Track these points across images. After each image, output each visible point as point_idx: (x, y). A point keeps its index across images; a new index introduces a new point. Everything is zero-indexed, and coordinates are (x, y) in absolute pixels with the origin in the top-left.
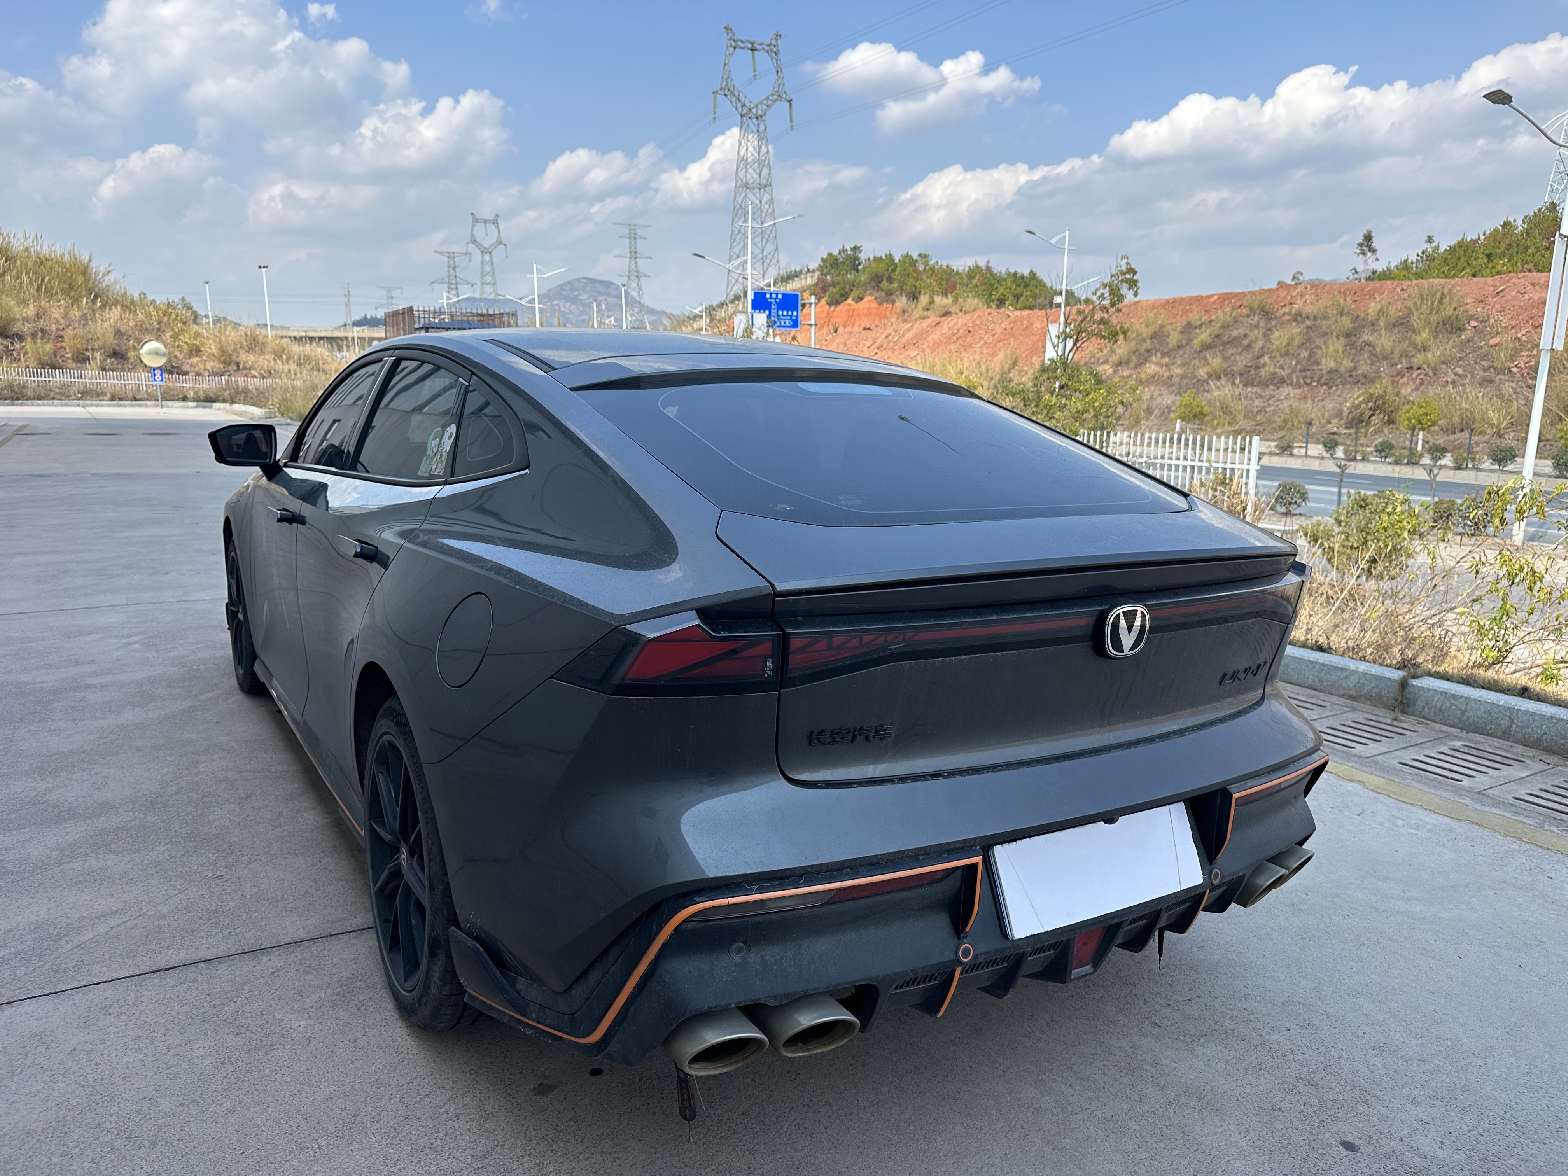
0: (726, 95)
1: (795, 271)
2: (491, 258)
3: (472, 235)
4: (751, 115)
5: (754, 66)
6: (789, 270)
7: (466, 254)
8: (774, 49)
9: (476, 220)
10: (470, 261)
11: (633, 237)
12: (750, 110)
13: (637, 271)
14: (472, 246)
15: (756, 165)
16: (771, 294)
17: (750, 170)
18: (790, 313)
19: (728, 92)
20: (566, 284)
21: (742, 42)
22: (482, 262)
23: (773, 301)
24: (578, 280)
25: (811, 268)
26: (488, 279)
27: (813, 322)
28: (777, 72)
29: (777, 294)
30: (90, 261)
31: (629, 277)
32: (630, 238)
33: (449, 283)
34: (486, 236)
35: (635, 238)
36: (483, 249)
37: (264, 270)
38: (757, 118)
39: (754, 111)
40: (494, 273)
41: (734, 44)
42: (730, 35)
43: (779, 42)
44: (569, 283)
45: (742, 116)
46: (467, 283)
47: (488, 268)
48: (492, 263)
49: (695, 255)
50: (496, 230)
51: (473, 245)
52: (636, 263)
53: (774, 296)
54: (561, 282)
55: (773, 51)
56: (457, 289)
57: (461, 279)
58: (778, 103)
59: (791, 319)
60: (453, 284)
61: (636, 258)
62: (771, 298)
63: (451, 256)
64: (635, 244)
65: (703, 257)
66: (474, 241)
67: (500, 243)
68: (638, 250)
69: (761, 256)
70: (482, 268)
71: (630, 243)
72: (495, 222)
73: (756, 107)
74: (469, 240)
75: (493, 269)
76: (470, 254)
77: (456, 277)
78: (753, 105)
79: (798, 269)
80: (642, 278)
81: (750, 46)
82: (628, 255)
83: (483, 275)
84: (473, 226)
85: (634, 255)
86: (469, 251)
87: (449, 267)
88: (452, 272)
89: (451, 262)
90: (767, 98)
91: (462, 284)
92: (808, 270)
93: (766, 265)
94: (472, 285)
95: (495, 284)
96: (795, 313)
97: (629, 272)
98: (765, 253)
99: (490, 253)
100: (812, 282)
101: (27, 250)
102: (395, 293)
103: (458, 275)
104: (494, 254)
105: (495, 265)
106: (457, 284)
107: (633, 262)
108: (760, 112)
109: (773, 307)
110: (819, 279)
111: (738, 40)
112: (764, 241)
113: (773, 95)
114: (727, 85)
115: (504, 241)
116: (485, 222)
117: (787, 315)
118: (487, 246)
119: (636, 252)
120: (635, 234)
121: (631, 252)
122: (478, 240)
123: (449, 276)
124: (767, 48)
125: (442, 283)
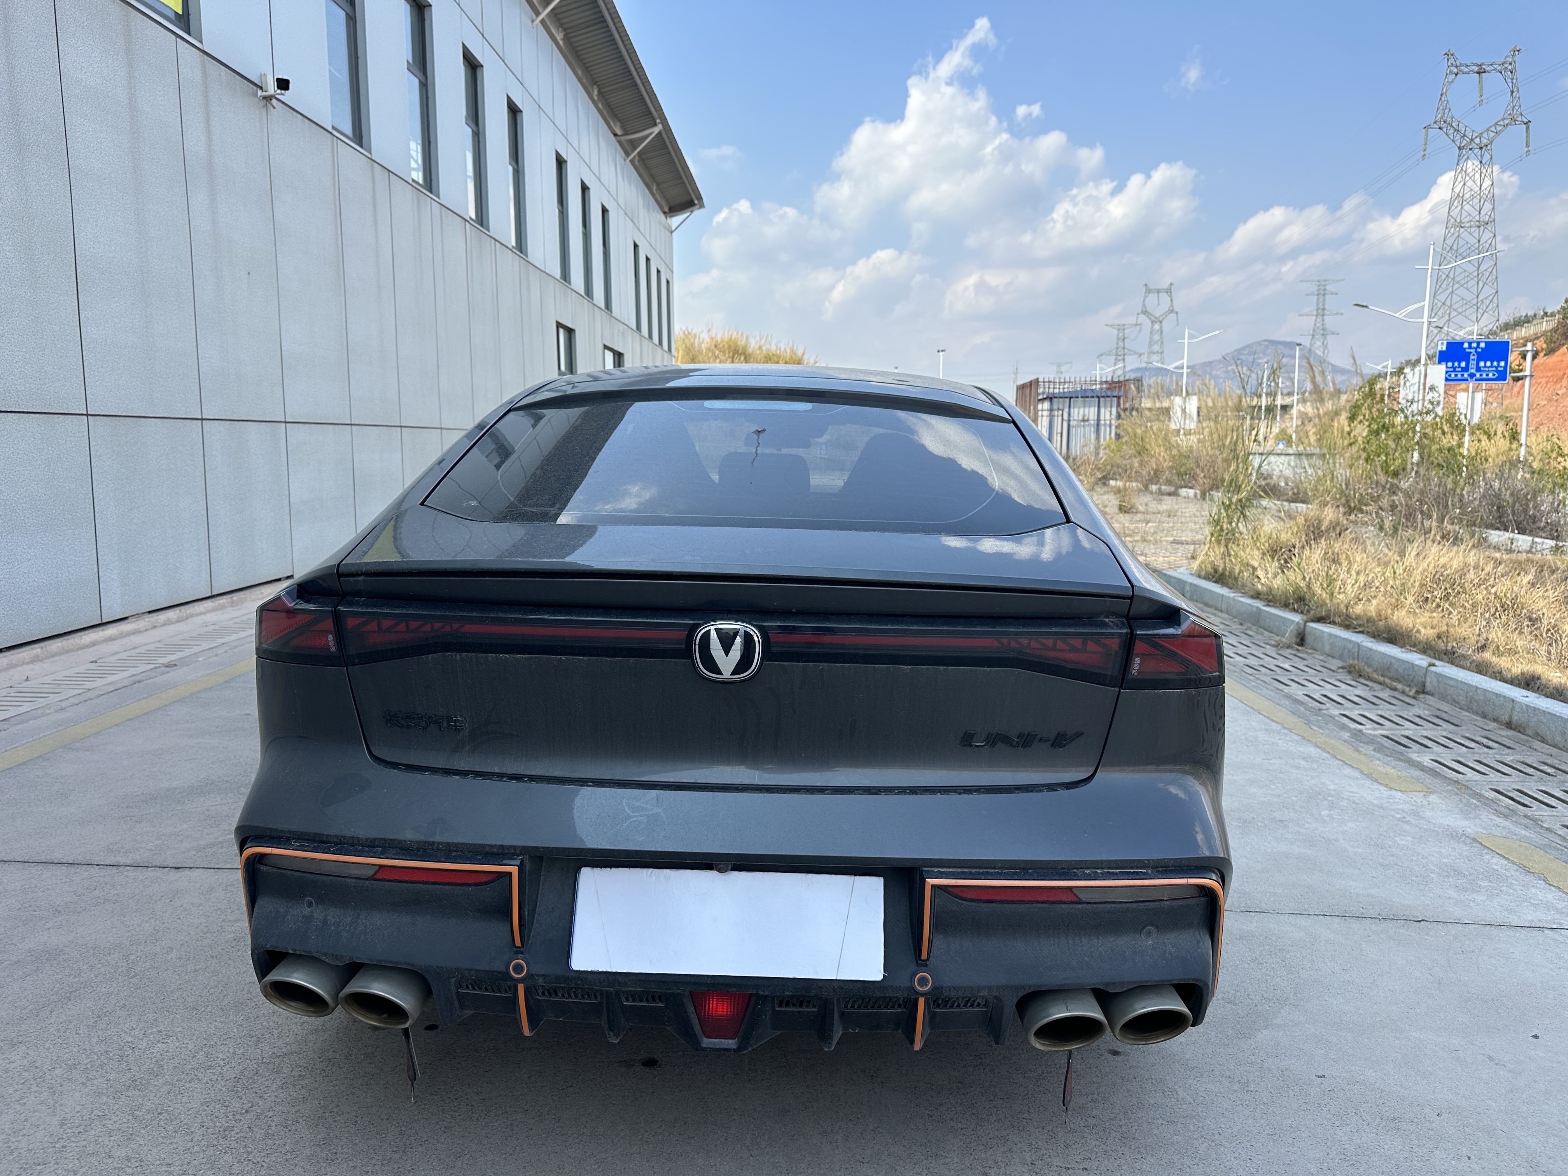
0: (1440, 128)
1: (1526, 316)
2: (1161, 328)
3: (1144, 305)
4: (1473, 145)
5: (1481, 89)
6: (1517, 315)
7: (1137, 325)
8: (1510, 67)
9: (1149, 291)
10: (1139, 332)
11: (1322, 293)
12: (1472, 140)
13: (1323, 329)
14: (1142, 317)
15: (1476, 201)
16: (1470, 343)
17: (1467, 207)
18: (1495, 363)
19: (1444, 124)
20: (1244, 348)
21: (1467, 66)
22: (1151, 332)
23: (1473, 351)
24: (1259, 343)
25: (1549, 311)
26: (1156, 348)
27: (1527, 373)
28: (1512, 92)
29: (1478, 343)
30: (803, 354)
31: (1313, 336)
32: (1318, 295)
33: (1117, 355)
34: (1159, 305)
35: (1324, 295)
36: (1153, 319)
37: (941, 353)
38: (1481, 148)
39: (1477, 141)
40: (1162, 342)
41: (1455, 70)
42: (1452, 61)
43: (1516, 58)
44: (1248, 346)
45: (1460, 148)
46: (1136, 353)
47: (1156, 337)
48: (1162, 332)
49: (1357, 305)
50: (1169, 300)
51: (1144, 316)
52: (1323, 320)
53: (1474, 345)
54: (1239, 347)
55: (1508, 69)
56: (1124, 360)
57: (1129, 350)
58: (1509, 127)
59: (1497, 371)
60: (1120, 355)
61: (1323, 316)
62: (1470, 347)
63: (1121, 328)
64: (1324, 300)
65: (1366, 307)
66: (1145, 312)
67: (1171, 311)
68: (1326, 307)
69: (1475, 302)
70: (1151, 338)
71: (1318, 300)
72: (1169, 291)
73: (1480, 136)
74: (1140, 311)
75: (1162, 339)
76: (1141, 324)
77: (1124, 348)
78: (1475, 135)
79: (1531, 313)
80: (1328, 336)
81: (1476, 69)
82: (1315, 313)
83: (1151, 344)
84: (1145, 297)
85: (1321, 312)
86: (1139, 322)
87: (1118, 339)
88: (1121, 344)
89: (1121, 334)
90: (1496, 124)
91: (1130, 355)
92: (1546, 313)
93: (1480, 311)
94: (1140, 355)
95: (1162, 353)
96: (1502, 364)
97: (1314, 330)
98: (1480, 298)
99: (1161, 322)
100: (1550, 327)
101: (760, 348)
102: (1064, 368)
103: (1126, 346)
104: (1164, 323)
105: (1164, 333)
106: (1124, 355)
107: (1319, 320)
108: (1485, 141)
109: (1472, 357)
110: (1559, 322)
111: (1461, 65)
112: (1481, 284)
113: (1503, 119)
114: (1442, 117)
115: (1176, 309)
116: (1158, 291)
117: (1492, 367)
118: (1157, 316)
119: (1324, 309)
120: (1325, 290)
121: (1317, 310)
122: (1149, 310)
123: (1117, 348)
124: (1499, 68)
125: (1109, 355)
